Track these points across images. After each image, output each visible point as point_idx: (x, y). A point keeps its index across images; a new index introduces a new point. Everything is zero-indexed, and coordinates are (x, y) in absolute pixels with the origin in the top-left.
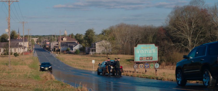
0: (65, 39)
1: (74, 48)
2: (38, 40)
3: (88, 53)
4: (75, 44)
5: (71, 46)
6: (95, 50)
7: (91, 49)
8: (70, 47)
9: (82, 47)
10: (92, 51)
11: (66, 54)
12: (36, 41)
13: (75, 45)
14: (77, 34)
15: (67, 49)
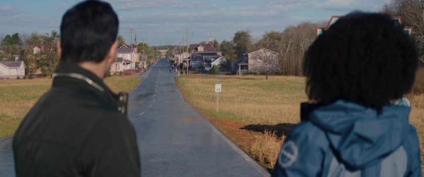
0: (201, 48)
1: (212, 64)
2: (167, 52)
3: (234, 73)
4: (215, 56)
5: (208, 60)
6: (247, 67)
7: (240, 65)
8: (206, 61)
9: (225, 61)
10: (242, 67)
11: (197, 73)
12: (165, 54)
13: (215, 58)
14: (224, 42)
15: (201, 65)
